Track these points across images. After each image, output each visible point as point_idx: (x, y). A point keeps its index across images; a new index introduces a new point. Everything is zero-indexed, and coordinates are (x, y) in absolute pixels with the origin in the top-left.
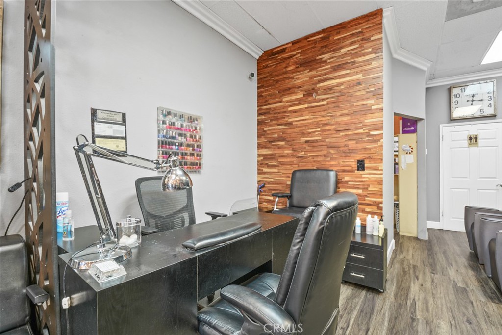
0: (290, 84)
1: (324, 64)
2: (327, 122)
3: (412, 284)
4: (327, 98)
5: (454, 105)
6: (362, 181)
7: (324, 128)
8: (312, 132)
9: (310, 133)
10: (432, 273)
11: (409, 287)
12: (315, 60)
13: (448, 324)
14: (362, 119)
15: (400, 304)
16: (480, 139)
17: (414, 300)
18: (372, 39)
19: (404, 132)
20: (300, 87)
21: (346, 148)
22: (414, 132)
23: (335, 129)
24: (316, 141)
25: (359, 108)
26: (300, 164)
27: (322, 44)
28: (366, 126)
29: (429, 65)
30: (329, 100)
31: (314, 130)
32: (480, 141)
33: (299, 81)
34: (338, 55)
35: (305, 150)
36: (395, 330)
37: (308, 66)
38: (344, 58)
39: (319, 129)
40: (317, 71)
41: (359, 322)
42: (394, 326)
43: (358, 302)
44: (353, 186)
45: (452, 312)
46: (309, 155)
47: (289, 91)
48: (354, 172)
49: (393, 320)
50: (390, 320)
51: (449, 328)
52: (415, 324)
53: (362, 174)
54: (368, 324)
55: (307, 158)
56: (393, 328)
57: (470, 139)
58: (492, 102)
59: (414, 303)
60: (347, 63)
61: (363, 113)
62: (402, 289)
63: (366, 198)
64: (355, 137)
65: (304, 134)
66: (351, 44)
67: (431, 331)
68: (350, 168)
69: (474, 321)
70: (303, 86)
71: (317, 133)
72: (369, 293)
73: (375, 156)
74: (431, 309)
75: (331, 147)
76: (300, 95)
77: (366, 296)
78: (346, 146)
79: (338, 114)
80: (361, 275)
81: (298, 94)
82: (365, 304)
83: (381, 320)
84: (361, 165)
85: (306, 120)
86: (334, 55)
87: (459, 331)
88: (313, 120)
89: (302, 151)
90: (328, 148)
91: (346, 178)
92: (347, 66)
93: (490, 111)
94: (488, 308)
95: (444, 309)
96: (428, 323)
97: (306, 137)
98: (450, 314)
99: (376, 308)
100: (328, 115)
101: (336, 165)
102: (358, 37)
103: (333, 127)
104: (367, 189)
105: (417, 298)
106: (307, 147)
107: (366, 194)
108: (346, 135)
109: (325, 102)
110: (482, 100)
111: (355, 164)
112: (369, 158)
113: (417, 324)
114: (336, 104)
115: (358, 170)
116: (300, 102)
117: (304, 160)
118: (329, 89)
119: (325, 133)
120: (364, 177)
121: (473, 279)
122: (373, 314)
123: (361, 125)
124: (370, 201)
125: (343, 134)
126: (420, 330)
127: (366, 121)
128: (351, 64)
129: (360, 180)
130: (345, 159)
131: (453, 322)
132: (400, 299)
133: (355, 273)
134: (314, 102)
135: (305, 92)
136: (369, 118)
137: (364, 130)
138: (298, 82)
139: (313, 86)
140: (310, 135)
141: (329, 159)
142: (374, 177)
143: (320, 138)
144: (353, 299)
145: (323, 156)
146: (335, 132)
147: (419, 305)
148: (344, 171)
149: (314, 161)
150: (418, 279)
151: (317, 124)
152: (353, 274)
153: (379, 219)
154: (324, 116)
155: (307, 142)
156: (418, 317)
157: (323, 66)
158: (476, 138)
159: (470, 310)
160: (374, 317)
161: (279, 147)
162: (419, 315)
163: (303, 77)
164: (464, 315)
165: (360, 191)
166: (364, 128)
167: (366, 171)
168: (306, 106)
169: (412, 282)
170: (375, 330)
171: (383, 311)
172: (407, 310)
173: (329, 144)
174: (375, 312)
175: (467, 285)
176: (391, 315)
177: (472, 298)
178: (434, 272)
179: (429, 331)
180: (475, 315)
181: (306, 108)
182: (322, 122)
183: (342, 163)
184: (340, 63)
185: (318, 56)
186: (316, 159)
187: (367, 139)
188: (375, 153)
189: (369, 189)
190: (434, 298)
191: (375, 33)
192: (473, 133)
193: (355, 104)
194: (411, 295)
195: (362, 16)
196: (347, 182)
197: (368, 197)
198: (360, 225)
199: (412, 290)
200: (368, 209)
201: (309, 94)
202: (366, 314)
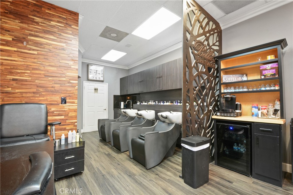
1: (36, 24)
2: (37, 67)
3: (91, 162)
4: (38, 50)
5: (89, 73)
6: (64, 111)
7: (33, 72)
8: (21, 72)
9: (19, 73)
10: (95, 153)
11: (91, 163)
12: (28, 17)
13: (114, 169)
14: (65, 72)
15: (93, 173)
16: (99, 90)
17: (97, 168)
18: (72, 26)
20: (9, 31)
21: (53, 89)
23: (44, 74)
24: (26, 81)
25: (63, 64)
26: (5, 98)
27: (33, 8)
28: (68, 76)
29: (84, 51)
30: (39, 52)
31: (23, 71)
32: (98, 91)
33: (7, 25)
34: (48, 23)
35: (13, 87)
36: (101, 185)
37: (20, 18)
38: (53, 28)
39: (29, 72)
40: (29, 27)
41: (84, 193)
42: (99, 183)
43: (75, 185)
44: (58, 114)
45: (112, 164)
46: (17, 91)
48: (59, 105)
49: (97, 181)
50: (96, 182)
51: (116, 170)
52: (105, 177)
53: (64, 106)
54: (89, 191)
55: (14, 93)
56: (99, 184)
57: (95, 89)
58: (103, 75)
59: (98, 169)
60: (55, 32)
61: (66, 68)
62: (89, 166)
63: (67, 121)
64: (60, 82)
65: (11, 73)
66: (59, 22)
67: (112, 175)
68: (56, 103)
69: (120, 164)
70: (13, 32)
71: (26, 74)
72: (76, 177)
73: (73, 95)
74: (105, 167)
75: (41, 87)
76: (8, 38)
77: (76, 179)
78: (52, 87)
79: (47, 64)
80: (71, 168)
81: (5, 36)
82: (79, 183)
83: (92, 185)
84: (64, 101)
85: (14, 61)
86: (45, 22)
87: (119, 169)
88: (23, 63)
89: (8, 87)
90: (37, 87)
91: (53, 109)
92: (55, 35)
93: (102, 79)
94: (119, 157)
95: (109, 165)
96: (109, 173)
97: (14, 76)
98: (112, 165)
99: (86, 181)
100: (38, 62)
101: (44, 100)
102: (64, 20)
103: (43, 72)
104: (68, 115)
105: (97, 166)
106: (15, 85)
107: (67, 118)
108: (53, 80)
109: (36, 52)
110: (99, 74)
111: (60, 100)
112: (69, 96)
113: (106, 176)
114: (46, 57)
115: (62, 104)
117: (11, 96)
119: (35, 76)
120: (66, 108)
121: (108, 149)
122: (87, 185)
123: (64, 75)
124: (70, 122)
125: (51, 79)
126: (108, 178)
127: (67, 74)
128: (58, 34)
129: (63, 110)
130: (52, 96)
131: (115, 168)
132: (92, 171)
133: (67, 169)
134: (24, 49)
135: (15, 37)
136: (69, 72)
137: (66, 79)
139: (24, 36)
140: (19, 75)
141: (38, 96)
142: (72, 108)
143: (30, 79)
144: (71, 185)
145: (32, 93)
146: (44, 76)
147: (100, 168)
148: (51, 104)
149: (23, 97)
150: (91, 158)
151: (27, 67)
152: (67, 170)
153: (76, 132)
154: (34, 63)
155: (13, 80)
156: (104, 173)
157: (35, 25)
158: (97, 89)
159: (116, 160)
160: (88, 186)
162: (104, 172)
163: (12, 24)
164: (116, 163)
165: (63, 117)
166: (66, 78)
167: (67, 104)
168: (16, 49)
169: (90, 161)
170: (94, 191)
171: (90, 181)
172: (98, 173)
173: (38, 84)
174: (87, 183)
175: (108, 152)
176: (94, 180)
177: (113, 156)
178: (95, 152)
179: (111, 176)
180: (118, 161)
181: (15, 51)
182: (32, 67)
183: (49, 99)
184: (50, 30)
185: (30, 15)
186: (24, 95)
187: (68, 84)
188: (73, 94)
189: (69, 115)
190: (103, 162)
191: (74, 24)
192: (96, 87)
193: (60, 61)
194: (95, 166)
195: (67, 9)
196: (53, 112)
197: (69, 120)
198: (64, 138)
199: (93, 164)
200: (68, 128)
201: (18, 40)
202: (84, 187)
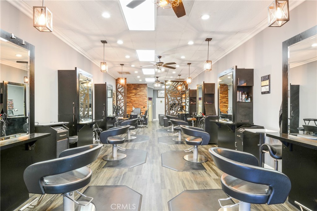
0: (131, 92)
1: (138, 90)
2: (139, 100)
4: (139, 96)
5: (158, 95)
19: (149, 100)
21: (142, 105)
22: (151, 100)
32: (162, 102)
34: (140, 89)
37: (135, 89)
47: (131, 93)
60: (142, 91)
65: (134, 102)
66: (143, 88)
76: (134, 94)
84: (144, 108)
85: (135, 99)
91: (142, 109)
108: (142, 102)
112: (145, 106)
116: (134, 96)
118: (139, 94)
134: (136, 96)
138: (133, 92)
145: (138, 106)
146: (140, 102)
151: (137, 100)
161: (129, 104)
163: (134, 91)
185: (137, 88)
187: (145, 103)
192: (161, 100)
201: (135, 94)
